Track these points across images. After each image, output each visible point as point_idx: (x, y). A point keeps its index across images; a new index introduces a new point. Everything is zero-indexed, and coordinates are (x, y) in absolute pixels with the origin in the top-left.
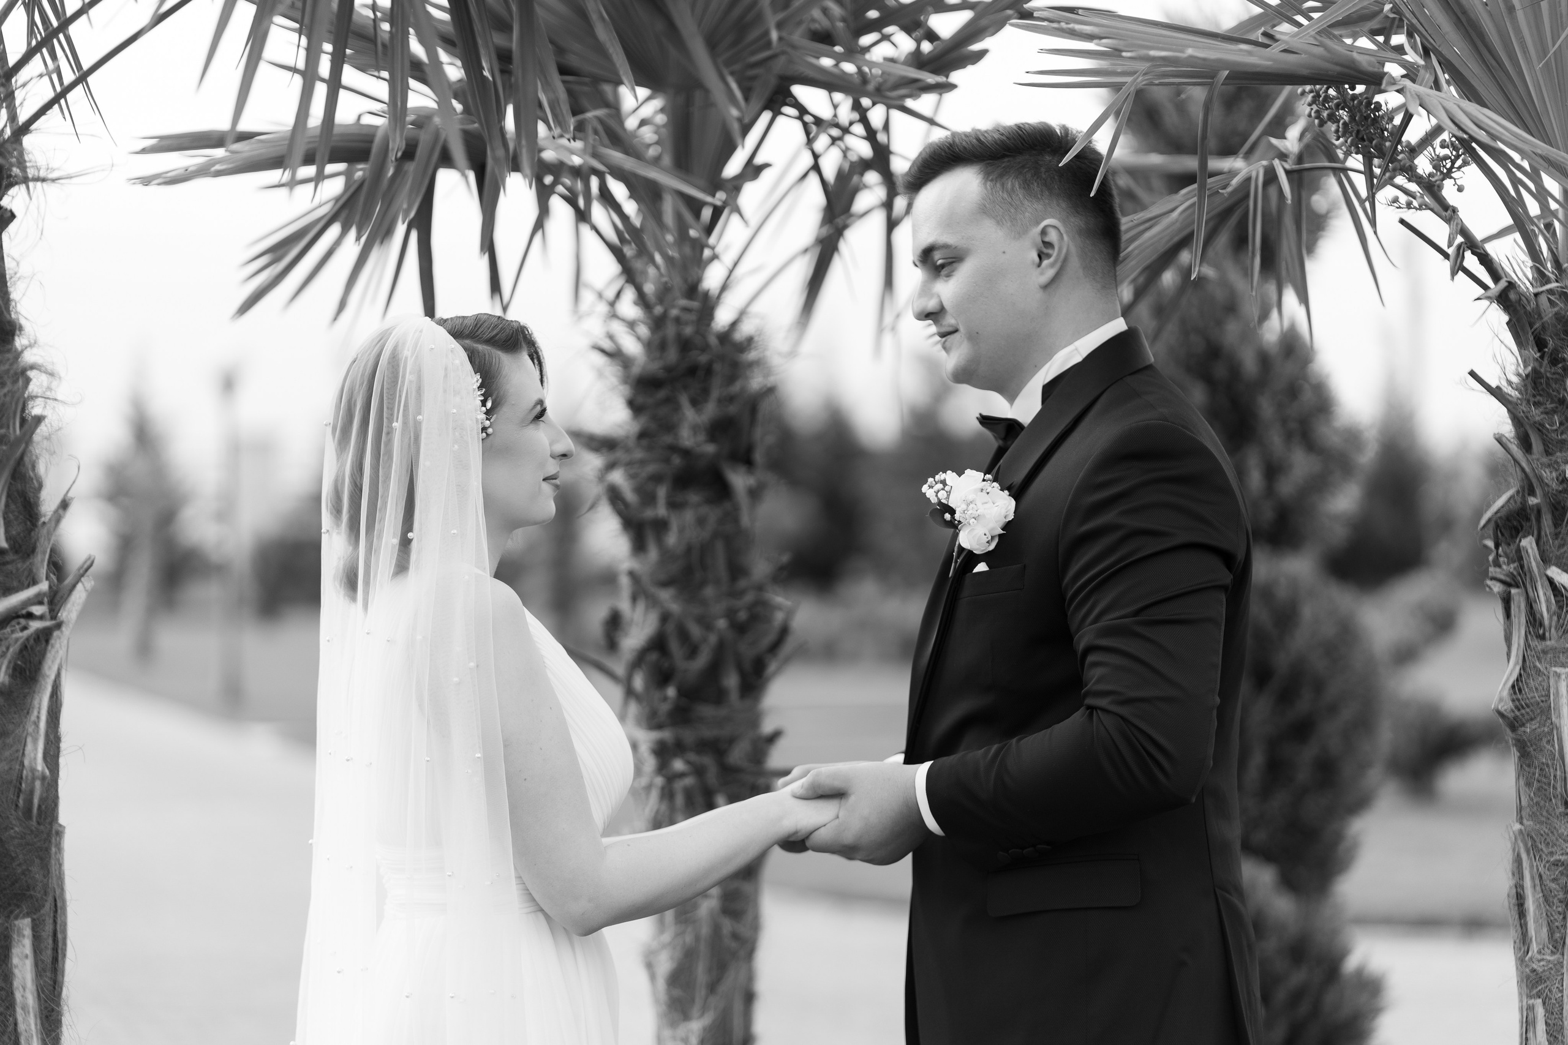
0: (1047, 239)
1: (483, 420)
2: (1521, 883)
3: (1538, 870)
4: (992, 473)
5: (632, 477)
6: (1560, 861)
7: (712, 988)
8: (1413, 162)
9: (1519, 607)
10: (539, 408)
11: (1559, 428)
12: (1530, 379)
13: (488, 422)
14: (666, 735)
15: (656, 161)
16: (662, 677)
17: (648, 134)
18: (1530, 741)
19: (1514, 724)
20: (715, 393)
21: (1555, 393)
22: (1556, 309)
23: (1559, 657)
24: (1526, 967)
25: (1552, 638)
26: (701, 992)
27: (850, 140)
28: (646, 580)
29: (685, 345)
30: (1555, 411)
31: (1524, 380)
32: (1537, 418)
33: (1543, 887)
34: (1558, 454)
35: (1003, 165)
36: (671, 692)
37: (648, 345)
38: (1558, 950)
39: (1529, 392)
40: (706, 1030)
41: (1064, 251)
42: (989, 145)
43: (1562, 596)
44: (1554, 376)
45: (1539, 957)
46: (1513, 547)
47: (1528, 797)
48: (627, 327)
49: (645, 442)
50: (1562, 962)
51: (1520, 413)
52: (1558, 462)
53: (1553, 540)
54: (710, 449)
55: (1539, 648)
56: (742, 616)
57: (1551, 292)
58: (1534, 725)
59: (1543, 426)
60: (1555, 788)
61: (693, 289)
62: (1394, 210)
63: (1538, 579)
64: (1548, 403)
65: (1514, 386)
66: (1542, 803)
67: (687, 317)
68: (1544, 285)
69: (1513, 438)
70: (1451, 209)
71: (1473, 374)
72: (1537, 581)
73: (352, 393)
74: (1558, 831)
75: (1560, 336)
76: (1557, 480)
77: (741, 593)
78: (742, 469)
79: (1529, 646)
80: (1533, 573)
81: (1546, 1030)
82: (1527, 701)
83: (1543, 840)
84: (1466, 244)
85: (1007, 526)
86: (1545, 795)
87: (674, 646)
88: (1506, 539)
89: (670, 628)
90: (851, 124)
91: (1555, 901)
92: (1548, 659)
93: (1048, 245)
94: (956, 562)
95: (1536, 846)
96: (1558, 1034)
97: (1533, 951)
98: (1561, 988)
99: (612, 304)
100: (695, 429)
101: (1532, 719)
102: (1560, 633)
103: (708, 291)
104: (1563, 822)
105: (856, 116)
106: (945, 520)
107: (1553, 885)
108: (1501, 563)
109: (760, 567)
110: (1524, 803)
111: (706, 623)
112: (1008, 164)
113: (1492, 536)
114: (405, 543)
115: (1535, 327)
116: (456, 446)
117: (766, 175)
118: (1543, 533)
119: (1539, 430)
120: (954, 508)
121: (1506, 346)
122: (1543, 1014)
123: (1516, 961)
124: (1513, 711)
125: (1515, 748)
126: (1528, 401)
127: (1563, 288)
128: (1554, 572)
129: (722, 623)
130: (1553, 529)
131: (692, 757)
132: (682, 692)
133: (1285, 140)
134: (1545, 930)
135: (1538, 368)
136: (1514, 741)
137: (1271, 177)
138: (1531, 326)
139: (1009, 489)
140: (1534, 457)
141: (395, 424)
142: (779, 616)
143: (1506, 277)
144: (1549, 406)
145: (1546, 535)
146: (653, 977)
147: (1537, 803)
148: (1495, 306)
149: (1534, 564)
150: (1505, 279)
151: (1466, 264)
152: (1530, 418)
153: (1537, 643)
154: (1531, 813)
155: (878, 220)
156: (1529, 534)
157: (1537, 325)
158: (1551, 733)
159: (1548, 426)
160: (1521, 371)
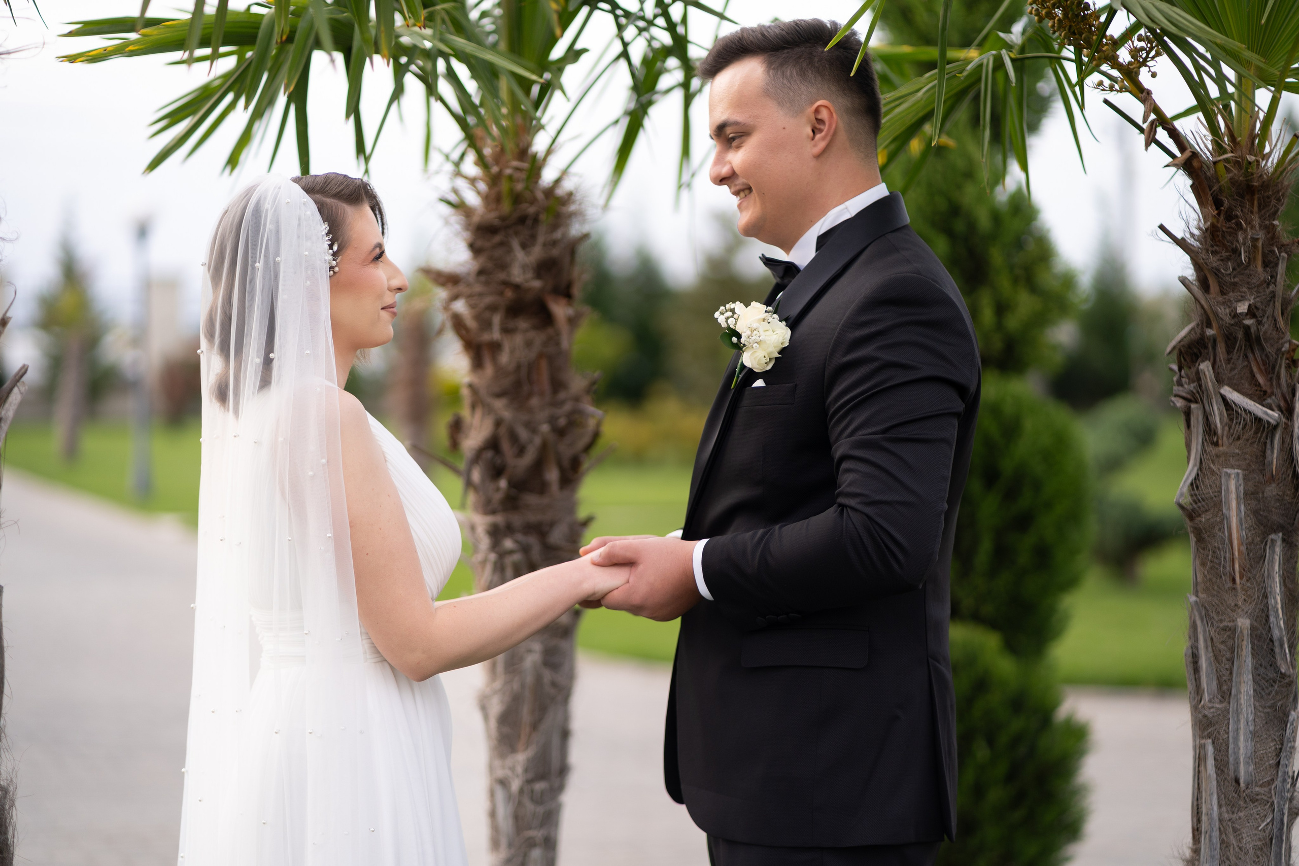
0: (819, 117)
1: (330, 260)
2: (1196, 645)
3: (1210, 634)
4: (772, 305)
5: (472, 306)
6: (1228, 626)
7: (535, 726)
8: (1116, 53)
9: (1197, 419)
10: (378, 251)
11: (1232, 272)
12: (1209, 232)
13: (334, 262)
14: (499, 519)
15: (494, 47)
16: (496, 472)
17: (488, 24)
18: (1205, 529)
19: (1191, 515)
20: (541, 239)
21: (1229, 244)
22: (1231, 175)
23: (1229, 460)
24: (1199, 713)
25: (1224, 444)
26: (525, 729)
27: (654, 31)
28: (483, 392)
29: (517, 199)
30: (1228, 259)
31: (1204, 233)
32: (1214, 265)
33: (1214, 648)
34: (1231, 294)
35: (783, 56)
36: (503, 483)
37: (486, 198)
38: (1225, 700)
39: (1208, 242)
40: (529, 761)
41: (834, 127)
42: (771, 39)
43: (1233, 410)
44: (1229, 230)
45: (1210, 705)
46: (1193, 370)
47: (1203, 575)
48: (469, 183)
49: (483, 278)
50: (1229, 709)
51: (1200, 260)
52: (1231, 301)
53: (1226, 364)
54: (537, 284)
55: (1214, 452)
56: (562, 422)
57: (1227, 160)
58: (1209, 515)
59: (1219, 271)
60: (1224, 567)
61: (523, 152)
62: (1099, 92)
63: (1214, 396)
64: (1224, 252)
65: (1196, 238)
66: (1214, 579)
67: (518, 175)
68: (1222, 155)
69: (1195, 280)
70: (1146, 91)
71: (1162, 227)
72: (1212, 398)
73: (223, 239)
74: (1226, 602)
75: (1234, 197)
76: (1230, 315)
77: (562, 403)
78: (563, 301)
79: (1205, 451)
80: (1209, 392)
81: (1215, 765)
82: (1203, 496)
83: (1214, 609)
84: (1158, 120)
85: (783, 351)
86: (1217, 573)
87: (506, 446)
88: (1188, 363)
89: (503, 431)
90: (655, 16)
91: (1224, 659)
92: (1221, 462)
93: (820, 121)
94: (738, 377)
95: (1208, 615)
96: (1225, 767)
97: (1205, 700)
98: (1227, 731)
99: (457, 164)
100: (524, 267)
101: (1207, 511)
102: (1231, 440)
103: (536, 153)
104: (1231, 595)
105: (659, 11)
106: (732, 342)
107: (1222, 647)
108: (1183, 383)
109: (577, 383)
110: (1199, 579)
111: (532, 428)
112: (788, 55)
113: (1176, 361)
114: (268, 363)
115: (1214, 189)
116: (308, 282)
117: (584, 58)
118: (1218, 359)
119: (1216, 274)
120: (740, 333)
121: (1189, 205)
122: (1212, 752)
123: (1191, 708)
124: (1191, 504)
125: (1192, 535)
126: (1207, 250)
127: (1237, 157)
128: (1227, 391)
129: (545, 428)
130: (1226, 356)
131: (520, 537)
132: (512, 484)
133: (1010, 34)
134: (1215, 683)
135: (1216, 223)
136: (1192, 529)
137: (999, 64)
138: (1210, 188)
139: (786, 320)
140: (1211, 296)
141: (257, 265)
142: (592, 423)
143: (1191, 148)
144: (1224, 254)
145: (1220, 361)
146: (486, 717)
147: (1210, 580)
148: (1181, 172)
149: (1210, 384)
150: (1190, 150)
151: (1158, 137)
152: (1208, 264)
153: (1211, 449)
154: (1204, 588)
155: (678, 96)
156: (1206, 359)
157: (1215, 188)
158: (1222, 522)
159: (1223, 271)
160: (1201, 226)
